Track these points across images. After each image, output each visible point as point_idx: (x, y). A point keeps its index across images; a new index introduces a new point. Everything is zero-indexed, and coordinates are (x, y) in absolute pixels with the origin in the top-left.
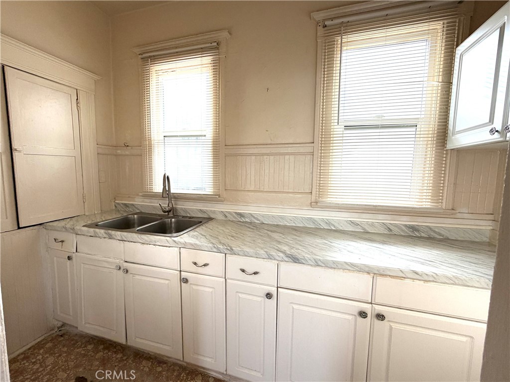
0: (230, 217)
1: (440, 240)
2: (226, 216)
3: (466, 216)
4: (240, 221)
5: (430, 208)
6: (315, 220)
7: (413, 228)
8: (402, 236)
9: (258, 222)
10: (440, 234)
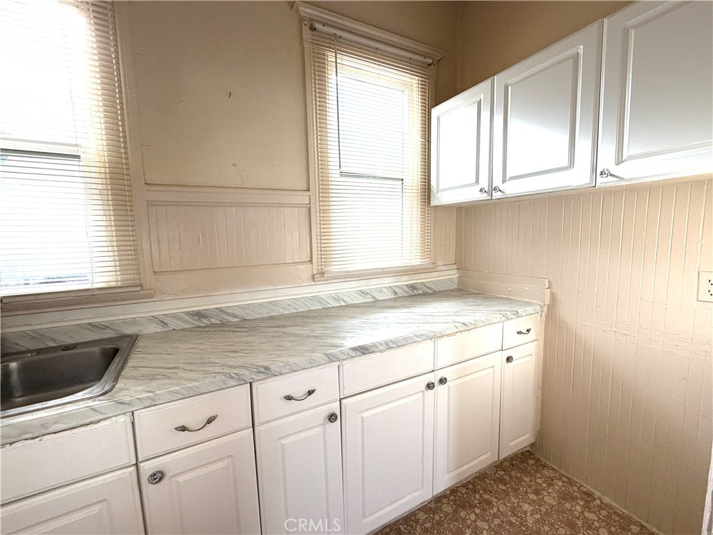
0: (174, 324)
1: (431, 294)
2: (165, 324)
3: (443, 268)
4: (200, 327)
5: (421, 265)
6: (321, 298)
7: (412, 287)
8: (405, 296)
9: (237, 320)
10: (430, 289)
